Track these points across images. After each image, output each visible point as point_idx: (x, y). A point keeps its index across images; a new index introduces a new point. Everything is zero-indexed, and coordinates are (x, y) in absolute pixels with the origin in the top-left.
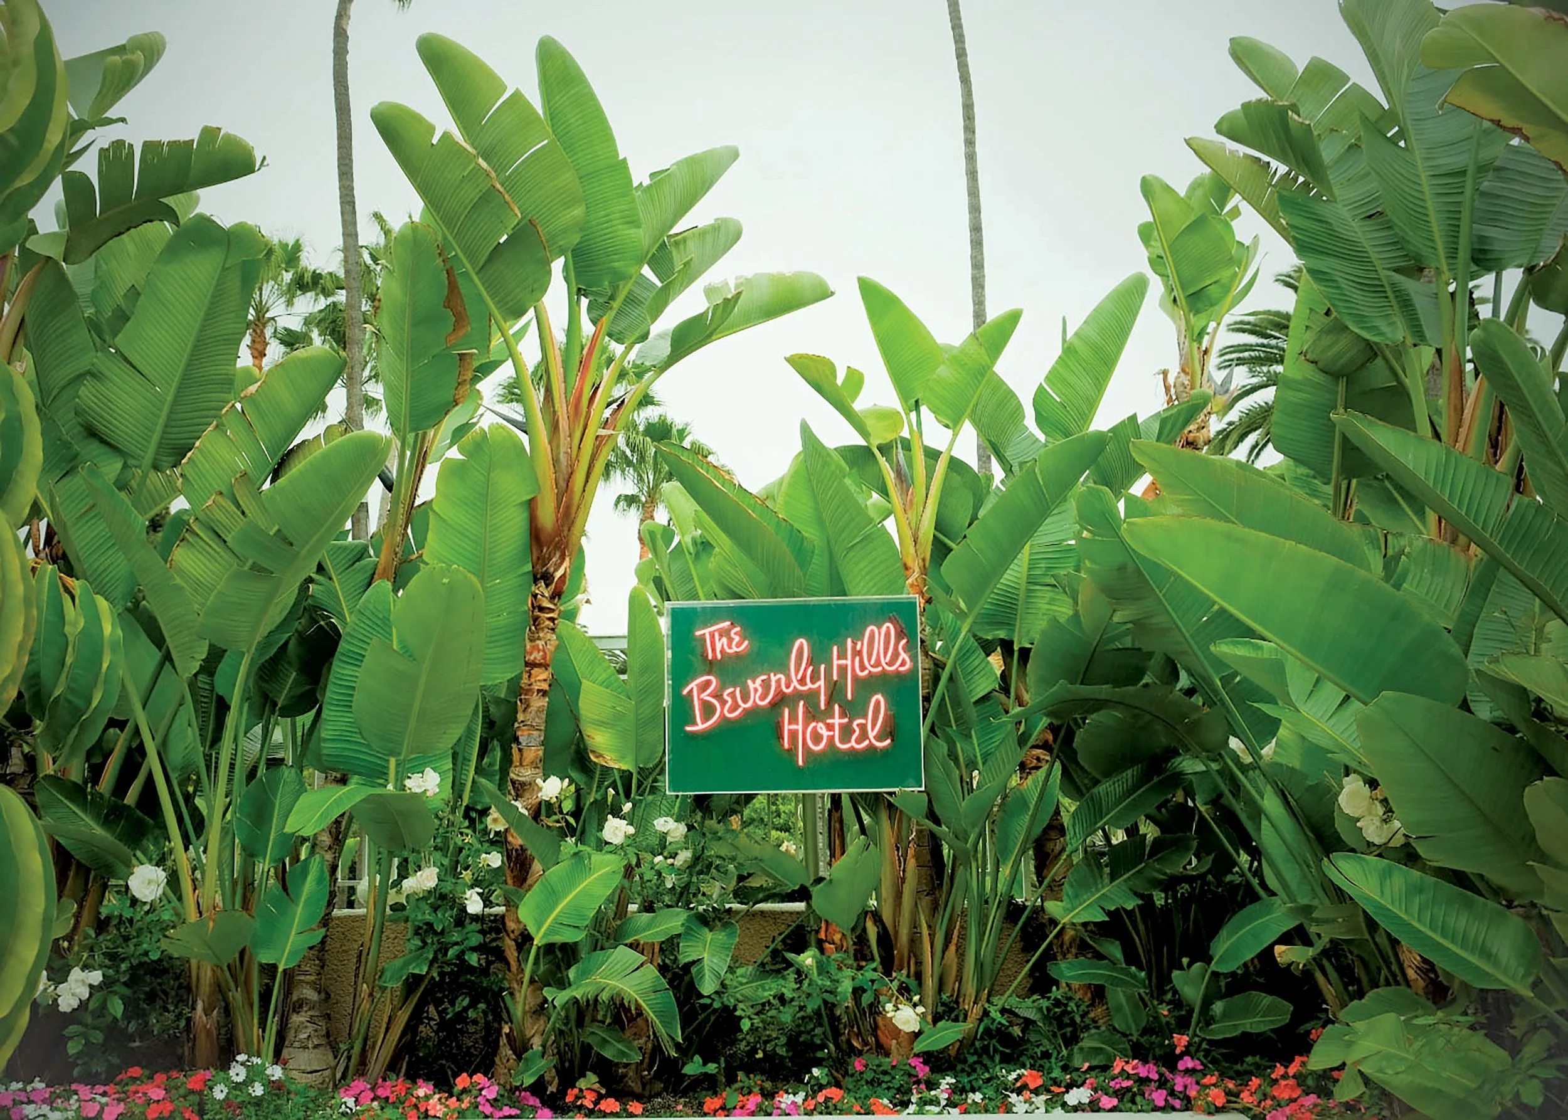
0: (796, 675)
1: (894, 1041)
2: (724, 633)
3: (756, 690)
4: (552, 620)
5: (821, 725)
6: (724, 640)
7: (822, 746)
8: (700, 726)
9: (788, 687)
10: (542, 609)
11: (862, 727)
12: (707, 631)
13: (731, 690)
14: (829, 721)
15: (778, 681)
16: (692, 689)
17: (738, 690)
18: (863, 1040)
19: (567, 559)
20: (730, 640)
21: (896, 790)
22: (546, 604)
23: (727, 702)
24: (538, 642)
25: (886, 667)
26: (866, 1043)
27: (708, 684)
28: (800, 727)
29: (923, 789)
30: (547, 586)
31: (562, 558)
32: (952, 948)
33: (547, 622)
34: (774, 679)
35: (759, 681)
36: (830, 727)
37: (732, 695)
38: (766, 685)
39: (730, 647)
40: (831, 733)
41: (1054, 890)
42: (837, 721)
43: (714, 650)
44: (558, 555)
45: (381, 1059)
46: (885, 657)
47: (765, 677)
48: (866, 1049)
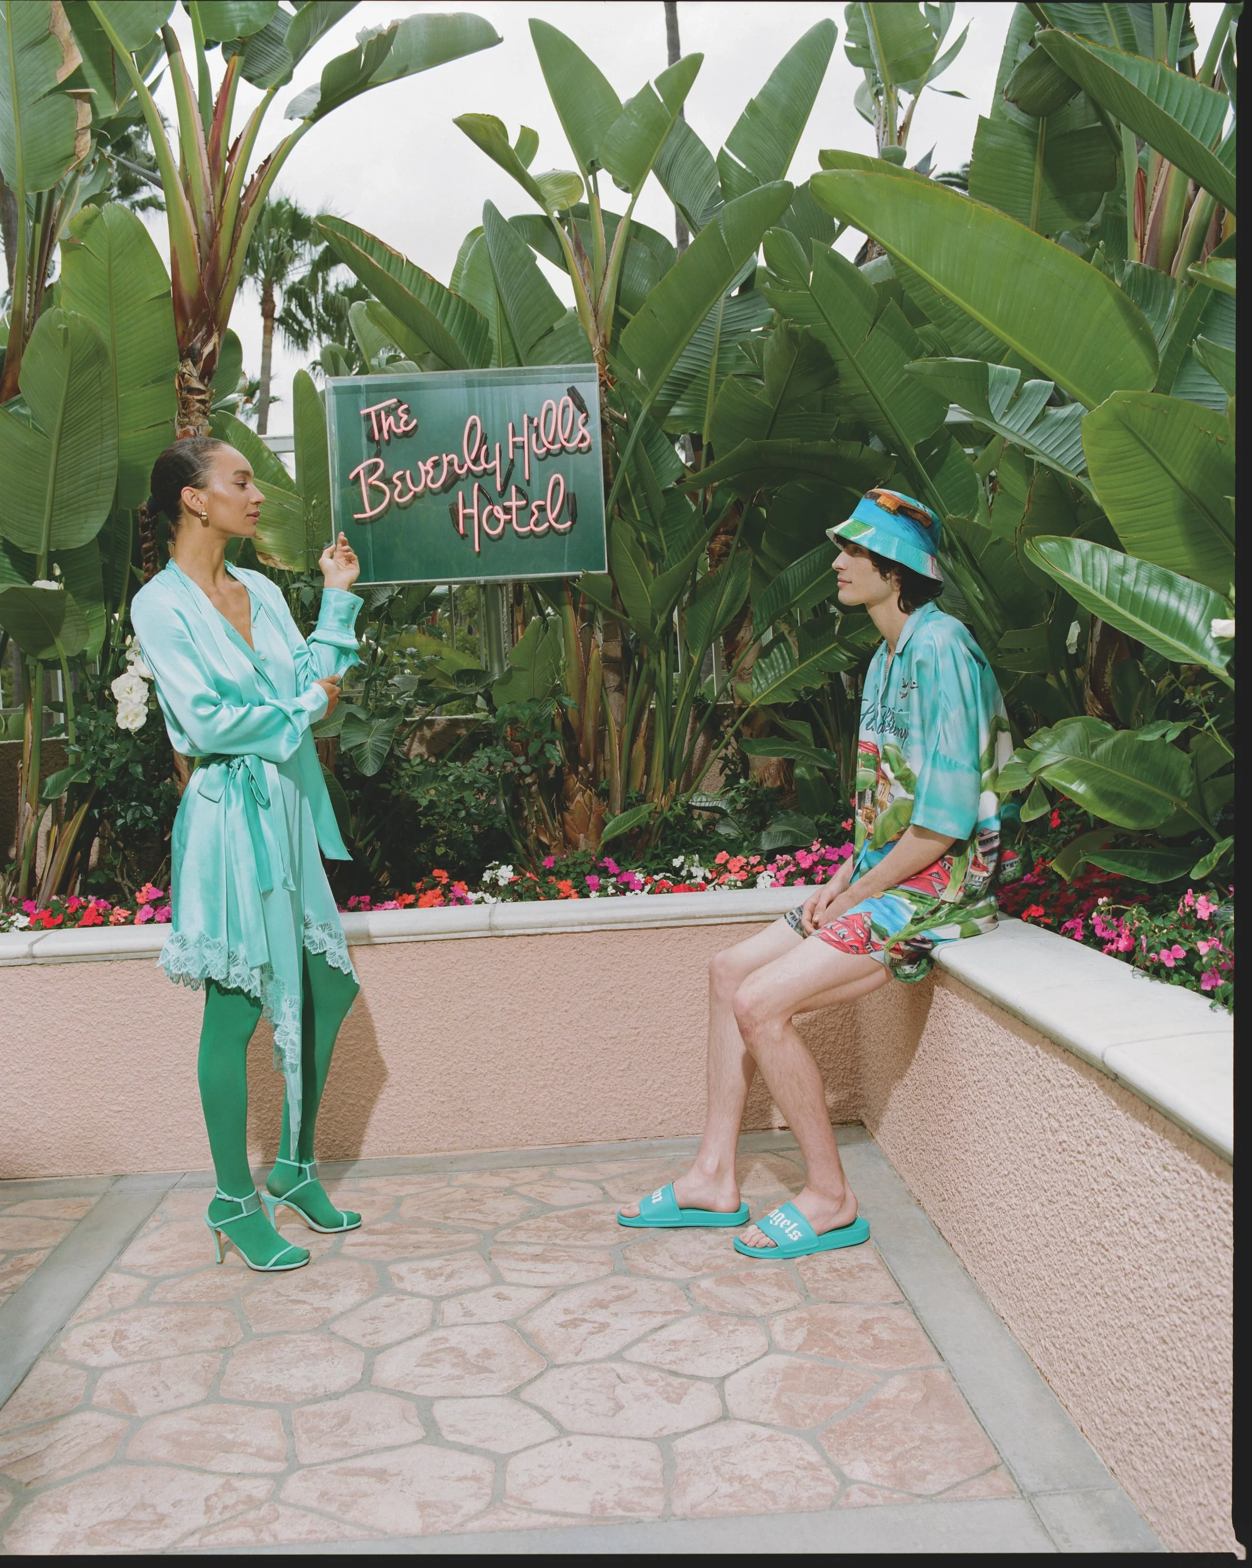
0: (469, 455)
1: (582, 835)
2: (390, 411)
3: (427, 473)
4: (202, 402)
5: (497, 507)
6: (391, 419)
7: (499, 530)
8: (369, 514)
9: (461, 467)
10: (191, 391)
11: (542, 509)
12: (372, 410)
13: (401, 473)
14: (507, 504)
15: (451, 464)
16: (358, 473)
17: (408, 473)
18: (551, 835)
19: (216, 335)
20: (398, 419)
21: (580, 573)
22: (196, 384)
23: (396, 486)
24: (188, 427)
25: (565, 443)
26: (553, 838)
27: (376, 466)
28: (475, 511)
29: (606, 571)
30: (195, 364)
31: (209, 334)
32: (640, 742)
33: (198, 405)
34: (445, 459)
35: (429, 463)
36: (507, 510)
37: (402, 478)
38: (437, 465)
39: (398, 427)
40: (508, 517)
41: (742, 676)
42: (514, 503)
43: (380, 429)
44: (204, 329)
45: (51, 880)
46: (563, 433)
47: (436, 458)
48: (554, 843)
